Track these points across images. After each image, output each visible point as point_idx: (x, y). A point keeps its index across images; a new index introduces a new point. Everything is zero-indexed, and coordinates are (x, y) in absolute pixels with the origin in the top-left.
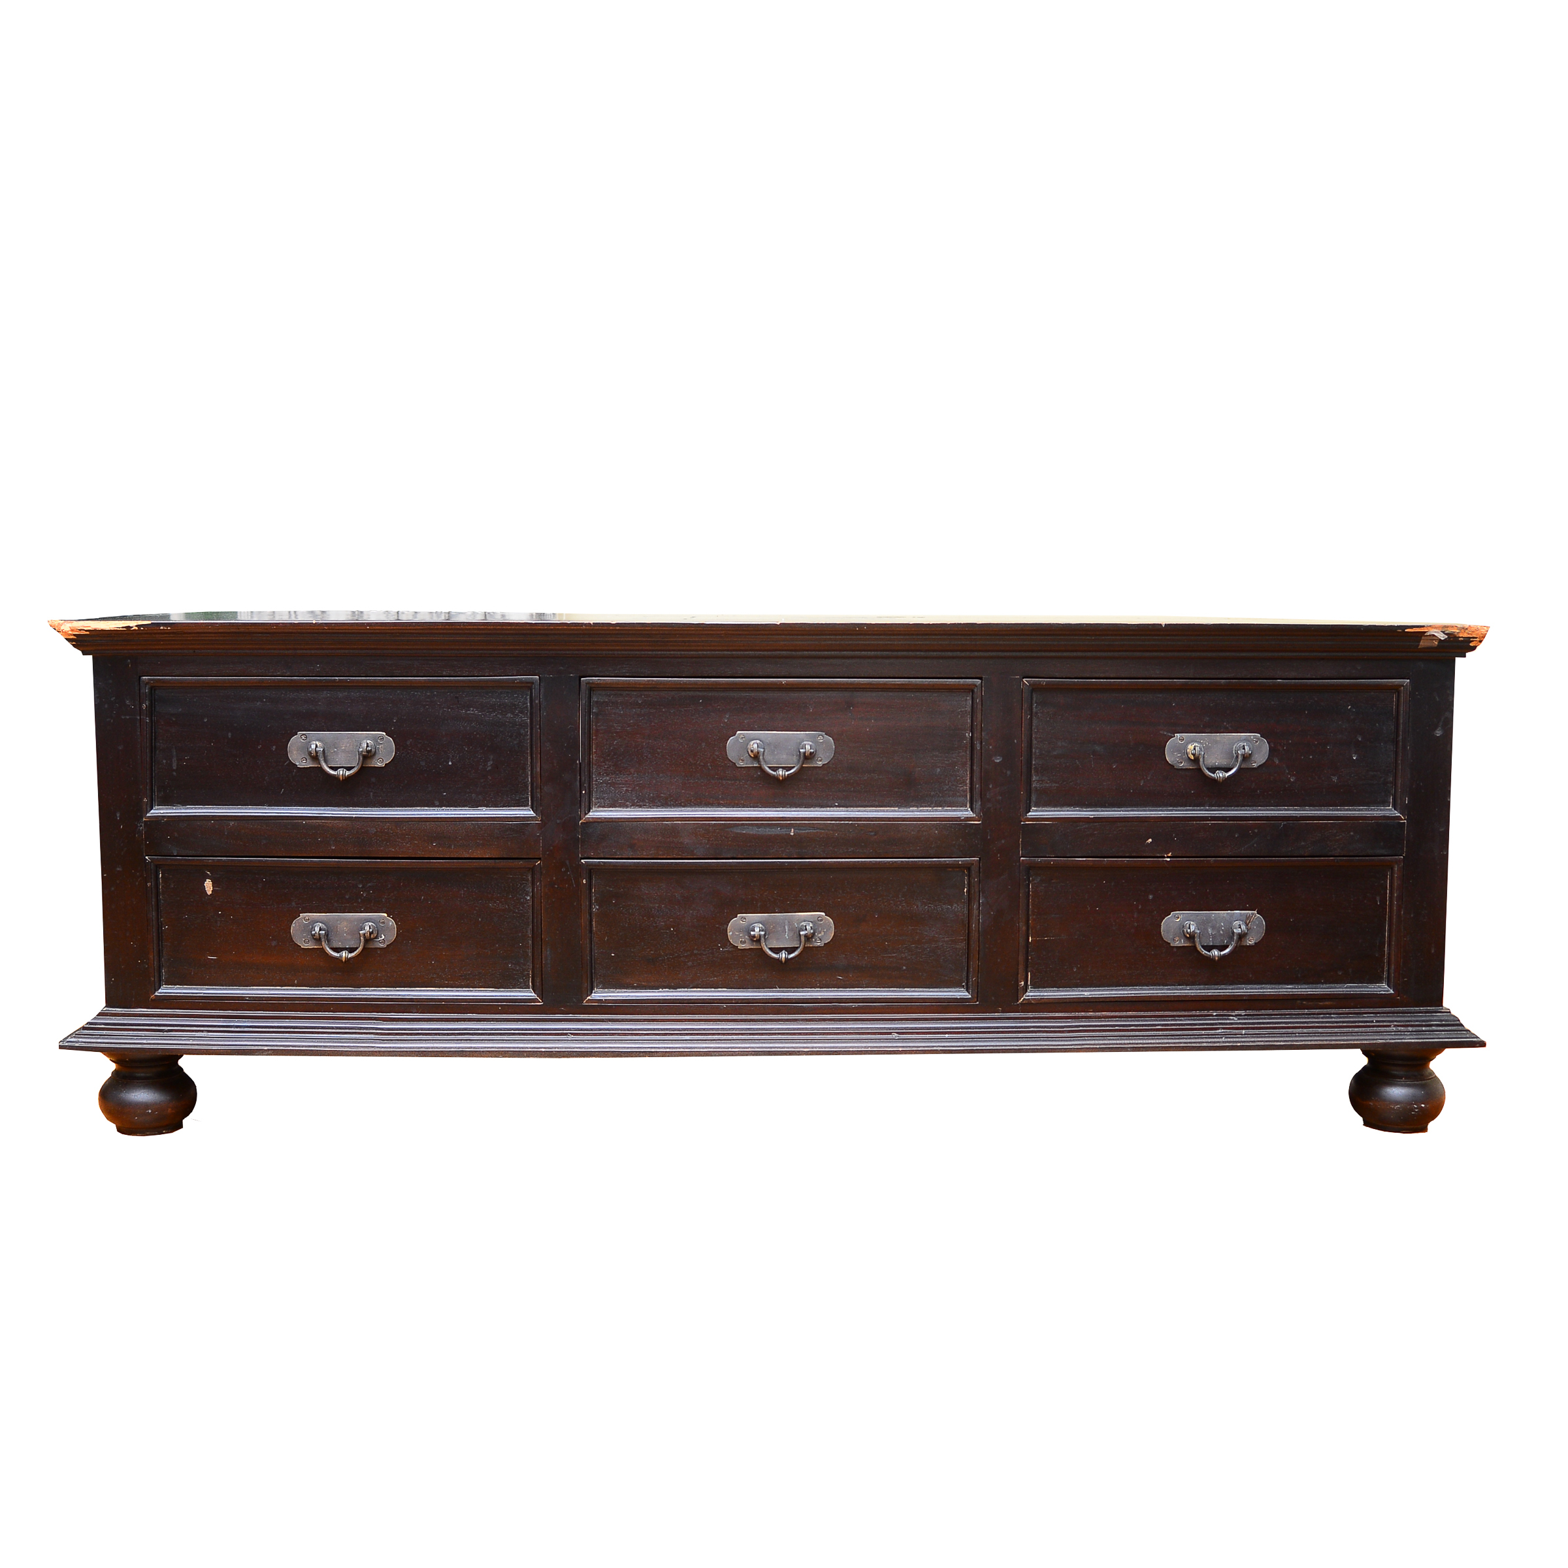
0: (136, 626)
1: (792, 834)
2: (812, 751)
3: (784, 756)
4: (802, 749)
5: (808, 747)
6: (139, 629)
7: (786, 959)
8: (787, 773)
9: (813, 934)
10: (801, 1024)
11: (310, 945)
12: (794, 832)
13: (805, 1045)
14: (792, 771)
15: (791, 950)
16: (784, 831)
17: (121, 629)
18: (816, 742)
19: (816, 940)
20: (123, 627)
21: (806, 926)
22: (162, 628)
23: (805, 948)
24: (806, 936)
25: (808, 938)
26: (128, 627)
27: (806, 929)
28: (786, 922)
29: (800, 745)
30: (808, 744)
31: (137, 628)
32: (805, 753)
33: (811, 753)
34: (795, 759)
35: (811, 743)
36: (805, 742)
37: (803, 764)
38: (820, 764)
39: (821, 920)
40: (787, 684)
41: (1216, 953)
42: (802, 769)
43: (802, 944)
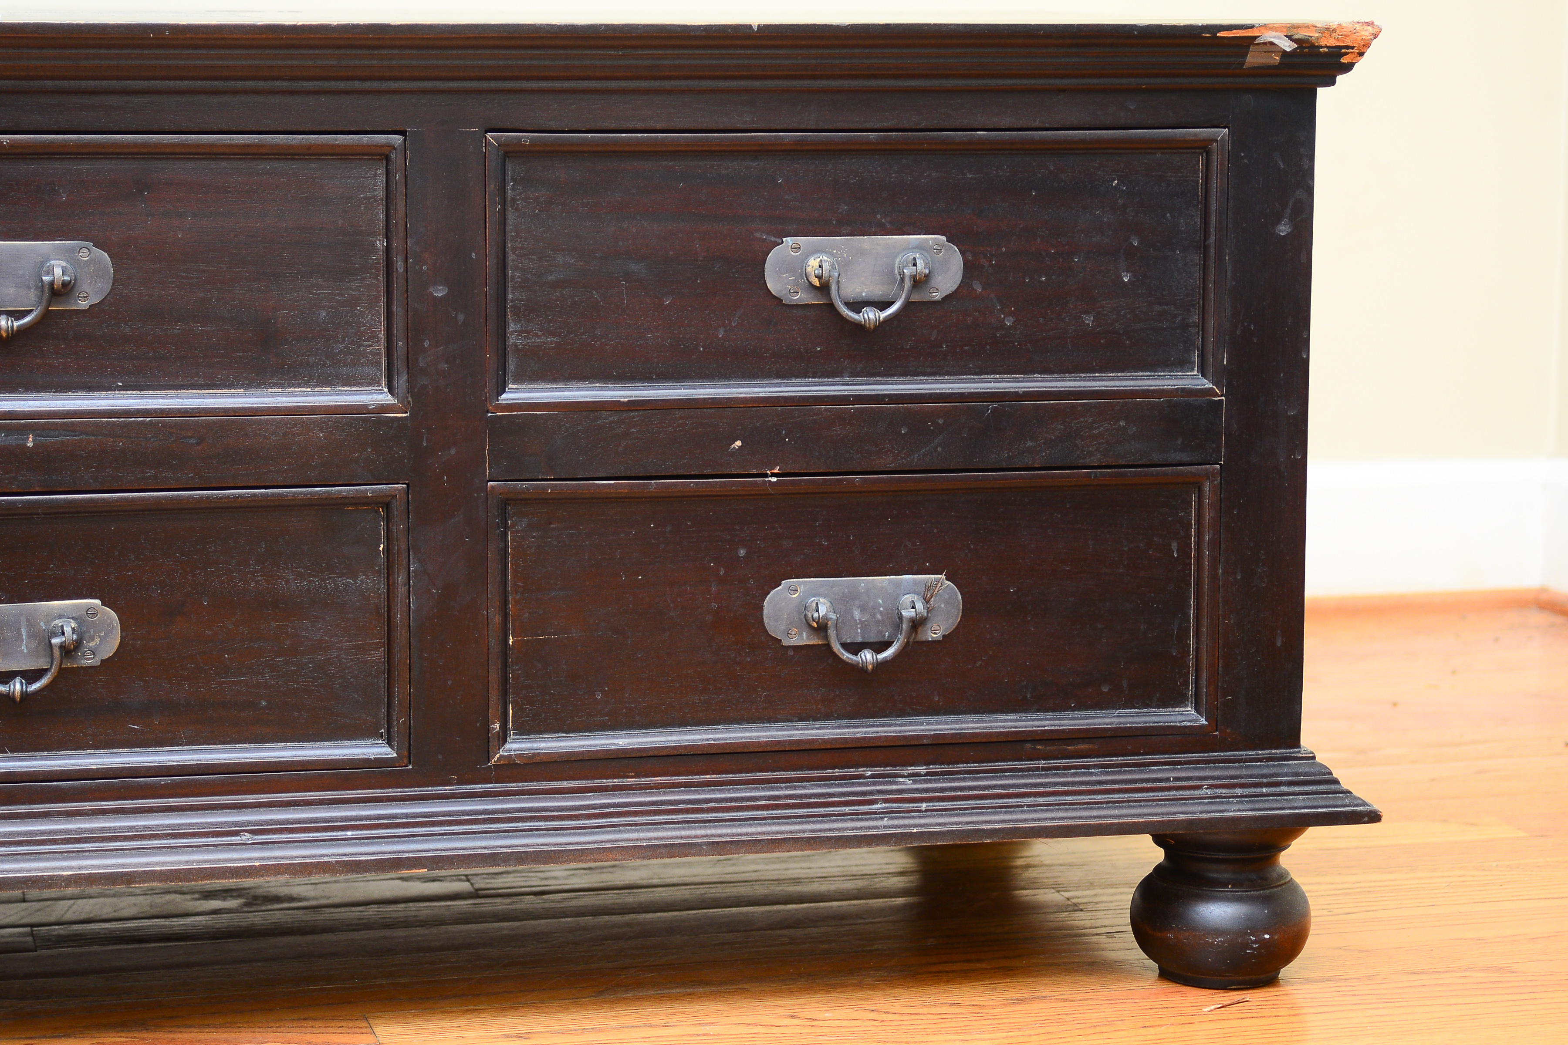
1: (30, 444)
2: (67, 278)
3: (12, 290)
4: (48, 274)
5: (58, 272)
7: (25, 695)
8: (16, 324)
9: (78, 644)
10: (56, 823)
12: (34, 441)
13: (65, 864)
14: (27, 319)
15: (31, 676)
16: (13, 440)
18: (74, 261)
19: (83, 654)
21: (62, 627)
23: (61, 671)
24: (62, 647)
25: (68, 651)
27: (63, 634)
28: (23, 620)
29: (42, 266)
30: (58, 266)
32: (52, 283)
33: (65, 284)
34: (33, 295)
35: (64, 264)
36: (52, 262)
37: (49, 305)
38: (84, 304)
39: (94, 614)
40: (13, 145)
41: (867, 656)
42: (47, 316)
43: (56, 663)
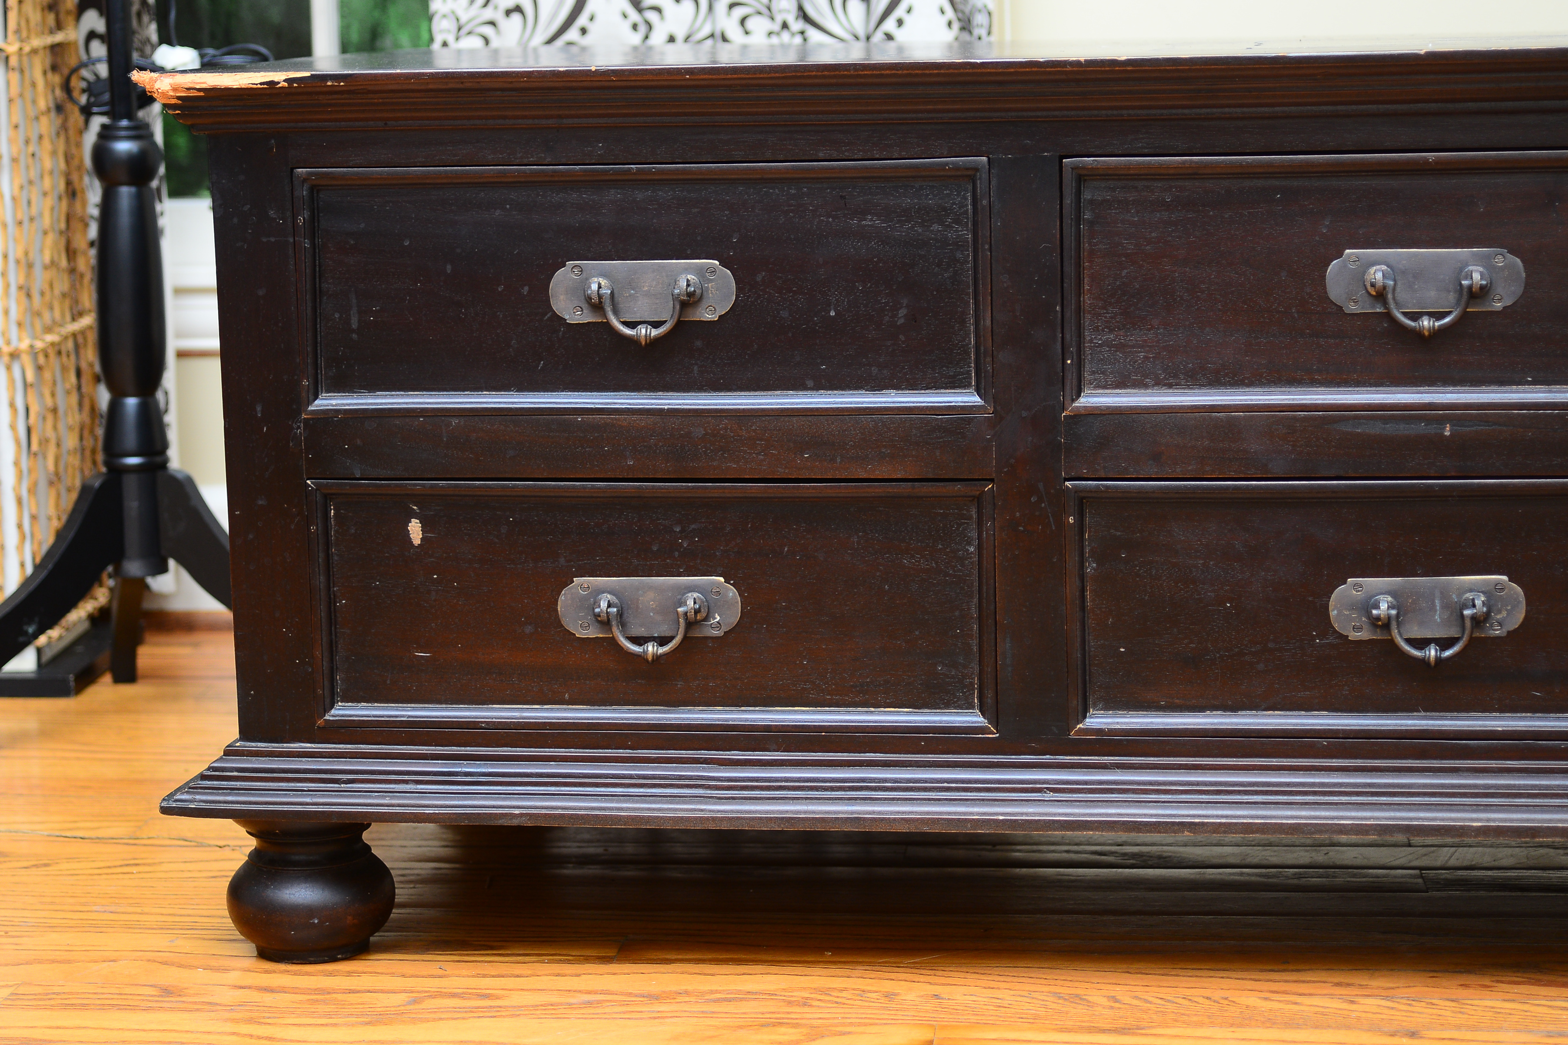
0: (285, 81)
1: (1447, 433)
2: (1484, 282)
3: (1433, 294)
4: (1466, 279)
5: (1476, 276)
6: (290, 86)
7: (1438, 660)
8: (1437, 324)
9: (1487, 616)
10: (1466, 778)
11: (592, 633)
12: (1451, 430)
13: (1474, 815)
14: (1447, 320)
15: (1445, 643)
16: (1432, 429)
17: (259, 86)
18: (1490, 267)
19: (1492, 625)
20: (261, 84)
21: (1473, 600)
22: (329, 83)
23: (1471, 639)
24: (1473, 618)
25: (1478, 621)
26: (272, 84)
27: (1474, 606)
28: (1437, 594)
29: (1460, 271)
30: (1476, 271)
31: (286, 84)
32: (1470, 287)
33: (1482, 288)
34: (1452, 297)
35: (1481, 269)
36: (1470, 268)
37: (1467, 308)
38: (1498, 306)
39: (1502, 590)
40: (1437, 162)
42: (1464, 317)
43: (1467, 632)
